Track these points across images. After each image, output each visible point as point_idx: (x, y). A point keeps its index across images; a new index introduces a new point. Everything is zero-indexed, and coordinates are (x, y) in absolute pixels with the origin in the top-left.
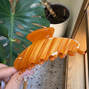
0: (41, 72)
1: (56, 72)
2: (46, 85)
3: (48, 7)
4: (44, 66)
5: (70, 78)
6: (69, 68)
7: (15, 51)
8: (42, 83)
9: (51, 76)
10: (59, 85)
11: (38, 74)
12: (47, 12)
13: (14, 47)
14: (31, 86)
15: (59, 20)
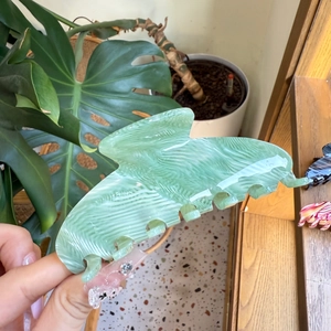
0: (145, 289)
3: (178, 65)
4: (157, 267)
5: (249, 304)
6: (246, 270)
8: (149, 330)
9: (183, 306)
11: (135, 296)
12: (175, 82)
13: (74, 179)
15: (212, 108)
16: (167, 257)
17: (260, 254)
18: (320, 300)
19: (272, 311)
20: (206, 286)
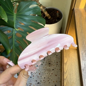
0: (39, 71)
1: (53, 70)
2: (44, 83)
3: (43, 10)
4: (42, 65)
5: (66, 72)
6: (65, 63)
7: (17, 44)
8: (41, 81)
9: (49, 74)
11: (37, 72)
12: (43, 15)
13: (16, 40)
14: (30, 84)
15: (53, 21)
16: (44, 62)
17: (69, 59)
18: (85, 67)
19: (73, 74)
20: (55, 68)
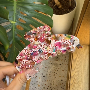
0: (46, 64)
2: (50, 77)
6: (74, 60)
7: (18, 38)
8: (47, 75)
9: (56, 68)
10: (64, 77)
12: (53, 3)
13: (16, 33)
14: (36, 77)
15: (64, 11)
19: (81, 72)
20: (63, 63)
